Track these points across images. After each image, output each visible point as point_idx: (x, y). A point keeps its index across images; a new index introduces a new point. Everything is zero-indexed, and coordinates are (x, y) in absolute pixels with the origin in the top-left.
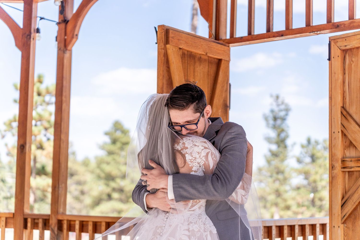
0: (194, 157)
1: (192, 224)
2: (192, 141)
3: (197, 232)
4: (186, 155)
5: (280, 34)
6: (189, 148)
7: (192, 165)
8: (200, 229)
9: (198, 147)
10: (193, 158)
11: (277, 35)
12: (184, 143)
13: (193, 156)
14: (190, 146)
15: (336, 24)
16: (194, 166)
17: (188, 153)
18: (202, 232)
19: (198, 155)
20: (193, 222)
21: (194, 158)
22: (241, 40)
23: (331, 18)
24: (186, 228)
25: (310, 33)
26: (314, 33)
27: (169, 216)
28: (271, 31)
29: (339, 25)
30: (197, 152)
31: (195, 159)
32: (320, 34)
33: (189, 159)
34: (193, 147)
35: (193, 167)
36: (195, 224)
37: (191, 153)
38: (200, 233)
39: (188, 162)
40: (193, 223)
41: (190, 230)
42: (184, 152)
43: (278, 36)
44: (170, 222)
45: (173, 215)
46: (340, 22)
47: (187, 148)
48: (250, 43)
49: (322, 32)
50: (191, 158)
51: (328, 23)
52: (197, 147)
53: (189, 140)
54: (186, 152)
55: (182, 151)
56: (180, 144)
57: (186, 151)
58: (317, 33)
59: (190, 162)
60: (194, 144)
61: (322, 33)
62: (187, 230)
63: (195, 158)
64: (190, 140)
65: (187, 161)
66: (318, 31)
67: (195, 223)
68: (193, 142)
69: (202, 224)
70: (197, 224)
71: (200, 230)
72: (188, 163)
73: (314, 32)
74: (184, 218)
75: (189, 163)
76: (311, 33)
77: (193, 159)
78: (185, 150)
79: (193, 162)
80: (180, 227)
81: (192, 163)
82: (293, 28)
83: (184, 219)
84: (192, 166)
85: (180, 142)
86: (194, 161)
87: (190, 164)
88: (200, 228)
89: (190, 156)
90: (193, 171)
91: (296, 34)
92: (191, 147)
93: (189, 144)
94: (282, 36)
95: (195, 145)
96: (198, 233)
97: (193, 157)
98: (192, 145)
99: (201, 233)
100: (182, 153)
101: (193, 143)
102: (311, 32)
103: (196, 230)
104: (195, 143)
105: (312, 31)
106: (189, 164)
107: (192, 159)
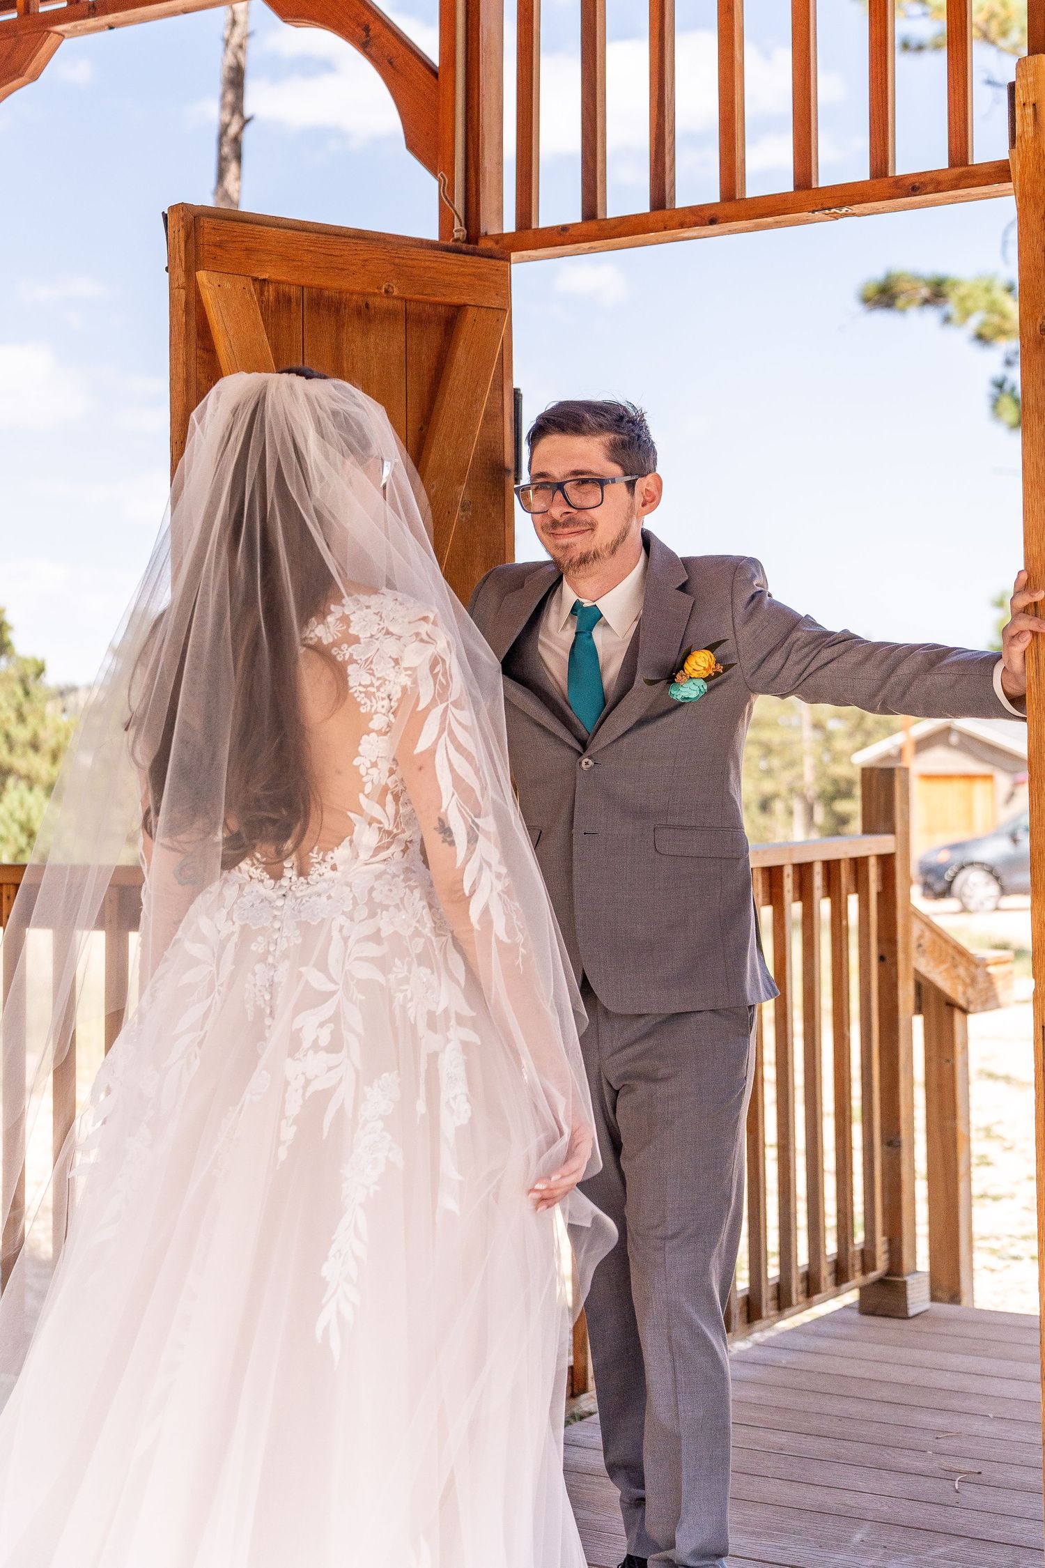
0: (378, 675)
1: (387, 910)
2: (376, 614)
3: (412, 937)
4: (351, 669)
5: (704, 218)
6: (362, 641)
7: (372, 706)
8: (418, 925)
9: (399, 639)
10: (374, 681)
11: (694, 219)
12: (345, 620)
13: (376, 673)
14: (369, 635)
15: (908, 182)
16: (376, 713)
17: (356, 662)
18: (429, 935)
19: (392, 670)
20: (390, 903)
21: (378, 679)
22: (561, 238)
23: (885, 162)
24: (366, 929)
25: (813, 212)
26: (827, 211)
27: (293, 888)
28: (668, 206)
29: (917, 184)
30: (390, 657)
31: (381, 686)
32: (846, 215)
33: (360, 685)
34: (377, 639)
35: (375, 716)
36: (400, 910)
37: (369, 661)
38: (423, 940)
39: (356, 695)
40: (392, 909)
41: (383, 934)
42: (344, 653)
43: (696, 225)
44: (300, 912)
45: (308, 883)
46: (921, 174)
47: (356, 640)
48: (591, 248)
49: (856, 208)
50: (366, 680)
51: (877, 178)
52: (393, 639)
53: (368, 607)
54: (351, 655)
55: (334, 651)
56: (330, 619)
57: (350, 649)
58: (838, 211)
59: (363, 695)
60: (383, 629)
61: (854, 215)
62: (368, 938)
63: (384, 681)
64: (368, 610)
65: (351, 691)
66: (841, 207)
67: (397, 906)
68: (381, 617)
69: (424, 908)
70: (405, 908)
71: (420, 929)
72: (355, 699)
73: (829, 209)
74: (351, 891)
75: (358, 700)
76: (816, 213)
77: (377, 683)
78: (349, 647)
79: (375, 698)
80: (342, 928)
81: (371, 701)
82: (748, 195)
83: (354, 897)
84: (370, 710)
85: (331, 612)
86: (378, 690)
87: (363, 702)
88: (418, 921)
89: (363, 672)
90: (373, 731)
91: (762, 216)
92: (372, 636)
93: (365, 623)
94: (713, 222)
95: (388, 633)
96: (414, 942)
97: (374, 676)
98: (376, 629)
99: (425, 943)
100: (335, 657)
101: (379, 624)
102: (817, 211)
103: (407, 933)
104: (386, 624)
105: (819, 207)
106: (359, 704)
107: (372, 685)
